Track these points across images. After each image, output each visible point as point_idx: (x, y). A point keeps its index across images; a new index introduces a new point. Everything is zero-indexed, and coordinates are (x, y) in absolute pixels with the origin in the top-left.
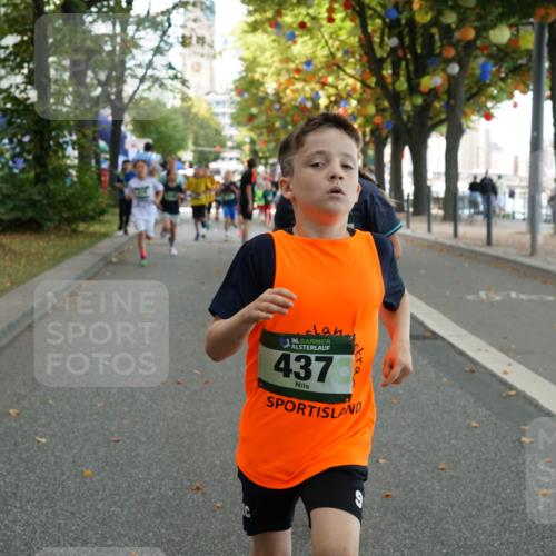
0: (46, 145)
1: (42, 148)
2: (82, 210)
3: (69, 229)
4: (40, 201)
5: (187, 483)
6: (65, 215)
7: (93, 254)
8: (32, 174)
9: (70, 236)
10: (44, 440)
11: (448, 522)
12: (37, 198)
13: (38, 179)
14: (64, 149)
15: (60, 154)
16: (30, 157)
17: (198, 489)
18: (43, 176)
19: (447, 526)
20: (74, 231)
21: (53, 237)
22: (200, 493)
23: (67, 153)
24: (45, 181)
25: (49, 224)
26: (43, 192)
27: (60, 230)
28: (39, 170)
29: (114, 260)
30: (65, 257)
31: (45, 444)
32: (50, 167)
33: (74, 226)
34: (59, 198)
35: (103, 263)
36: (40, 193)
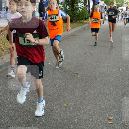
0: (74, 2)
1: (73, 3)
2: (82, 17)
3: (79, 22)
4: (72, 15)
5: (75, 72)
6: (78, 18)
7: (82, 27)
8: (71, 9)
9: (79, 23)
10: (50, 64)
11: (127, 82)
12: (71, 14)
13: (72, 10)
14: (78, 3)
15: (77, 4)
16: (70, 5)
17: (77, 73)
18: (73, 10)
19: (126, 82)
20: (80, 22)
21: (75, 23)
22: (77, 74)
23: (78, 4)
24: (73, 11)
25: (74, 21)
26: (73, 13)
27: (77, 22)
28: (72, 8)
29: (87, 28)
30: (75, 27)
31: (49, 64)
32: (75, 7)
33: (80, 21)
34: (76, 15)
35: (83, 29)
36: (72, 14)
